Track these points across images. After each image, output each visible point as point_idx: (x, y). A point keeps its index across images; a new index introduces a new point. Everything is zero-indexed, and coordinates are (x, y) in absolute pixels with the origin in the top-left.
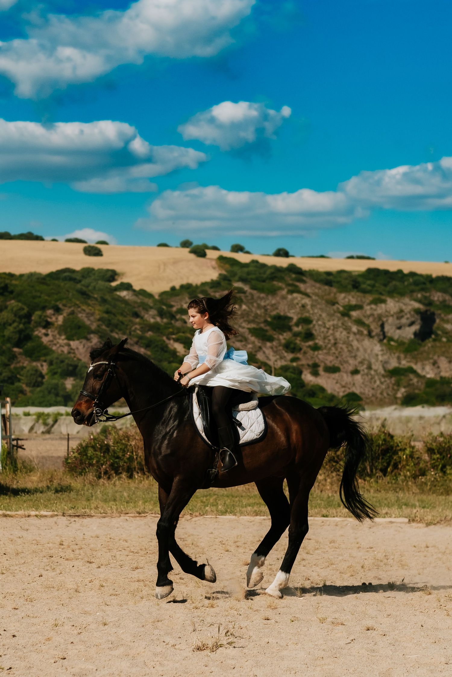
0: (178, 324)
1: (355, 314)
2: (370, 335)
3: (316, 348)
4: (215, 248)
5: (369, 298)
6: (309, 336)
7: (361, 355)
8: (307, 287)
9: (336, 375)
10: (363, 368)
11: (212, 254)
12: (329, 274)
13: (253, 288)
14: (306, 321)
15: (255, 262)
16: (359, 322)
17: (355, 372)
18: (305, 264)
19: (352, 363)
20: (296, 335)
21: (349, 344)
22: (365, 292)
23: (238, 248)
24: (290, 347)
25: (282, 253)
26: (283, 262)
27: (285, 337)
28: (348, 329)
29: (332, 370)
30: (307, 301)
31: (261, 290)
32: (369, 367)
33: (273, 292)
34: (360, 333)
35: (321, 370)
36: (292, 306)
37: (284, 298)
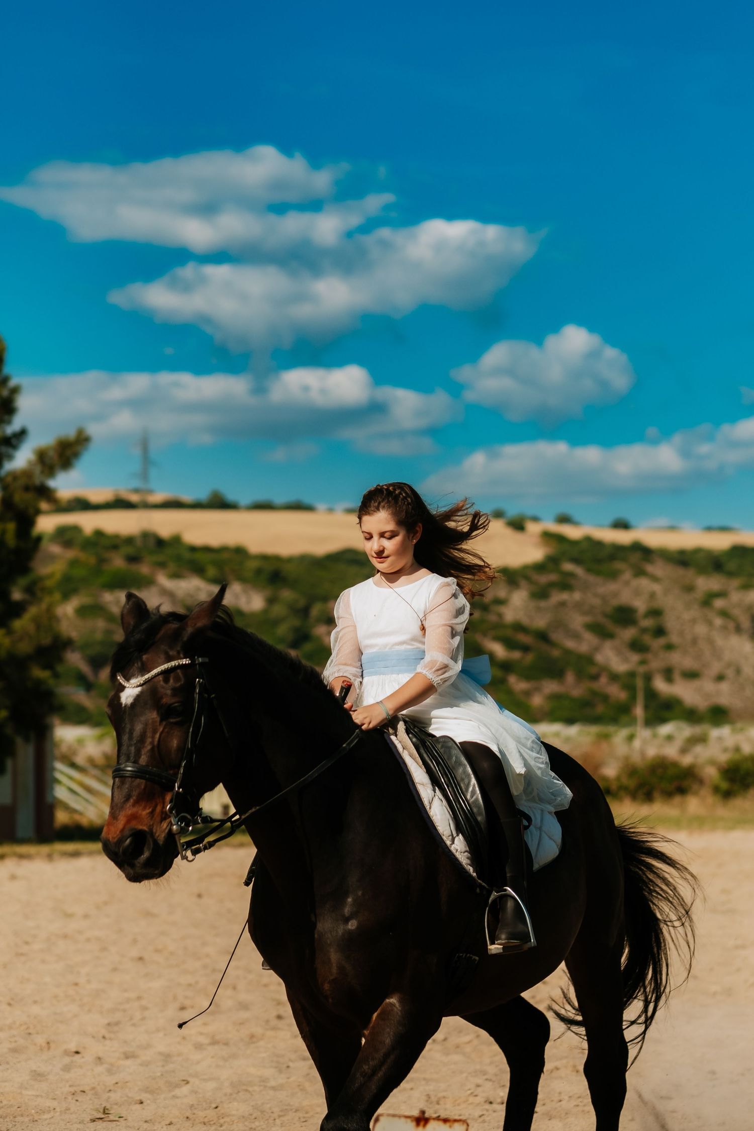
0: (492, 618)
1: (719, 603)
2: (738, 629)
3: (669, 647)
4: (535, 519)
5: (736, 583)
6: (660, 632)
7: (727, 656)
8: (657, 568)
9: (696, 683)
10: (730, 673)
11: (533, 528)
12: (682, 552)
13: (589, 570)
14: (655, 613)
15: (588, 539)
16: (724, 614)
17: (720, 678)
18: (653, 539)
19: (716, 668)
20: (644, 630)
21: (711, 642)
22: (731, 574)
23: (564, 519)
24: (636, 646)
25: (622, 525)
26: (623, 538)
27: (629, 633)
28: (710, 623)
29: (691, 675)
30: (656, 588)
31: (598, 573)
32: (738, 671)
33: (613, 575)
34: (724, 628)
35: (677, 676)
36: (637, 593)
37: (627, 583)
